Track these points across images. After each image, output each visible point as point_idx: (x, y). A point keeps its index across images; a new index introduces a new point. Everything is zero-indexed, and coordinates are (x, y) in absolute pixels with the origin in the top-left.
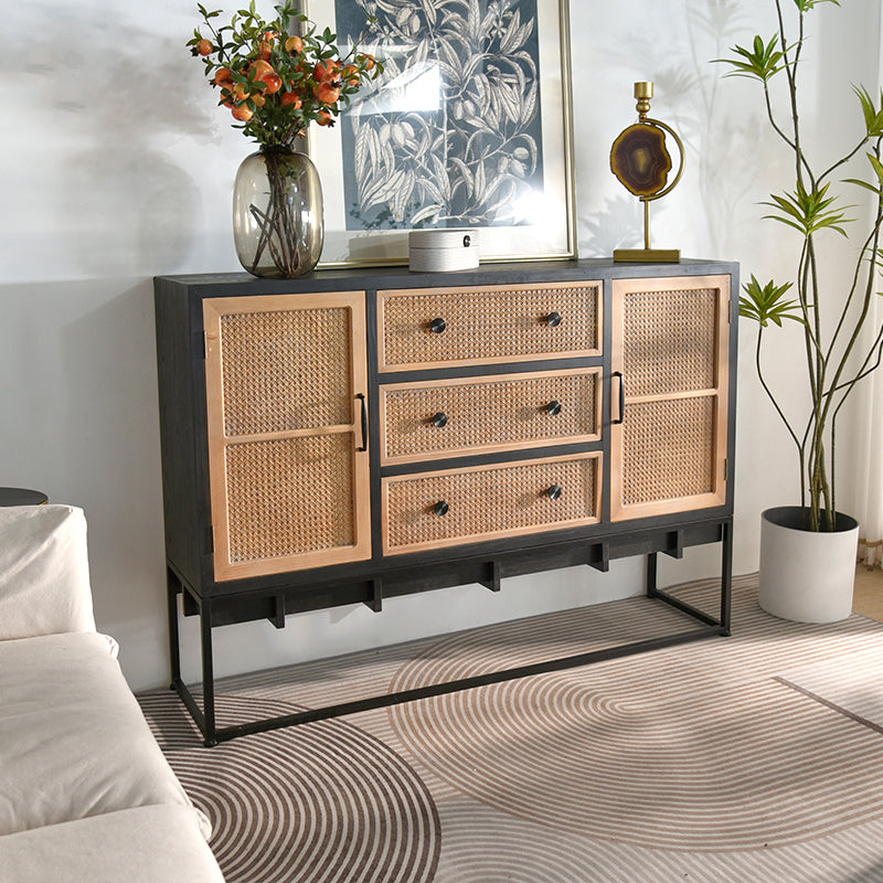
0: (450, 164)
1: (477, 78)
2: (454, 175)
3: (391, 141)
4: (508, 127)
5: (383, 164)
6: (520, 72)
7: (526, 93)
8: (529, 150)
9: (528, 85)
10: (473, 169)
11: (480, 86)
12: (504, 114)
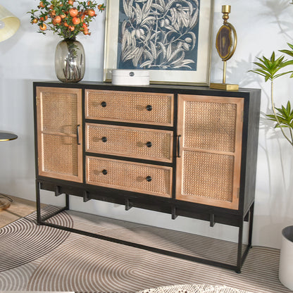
0: (157, 45)
1: (171, 10)
2: (159, 49)
3: (135, 36)
4: (183, 29)
5: (131, 45)
6: (191, 6)
7: (193, 15)
8: (192, 38)
9: (194, 11)
10: (167, 47)
11: (172, 13)
12: (182, 24)
